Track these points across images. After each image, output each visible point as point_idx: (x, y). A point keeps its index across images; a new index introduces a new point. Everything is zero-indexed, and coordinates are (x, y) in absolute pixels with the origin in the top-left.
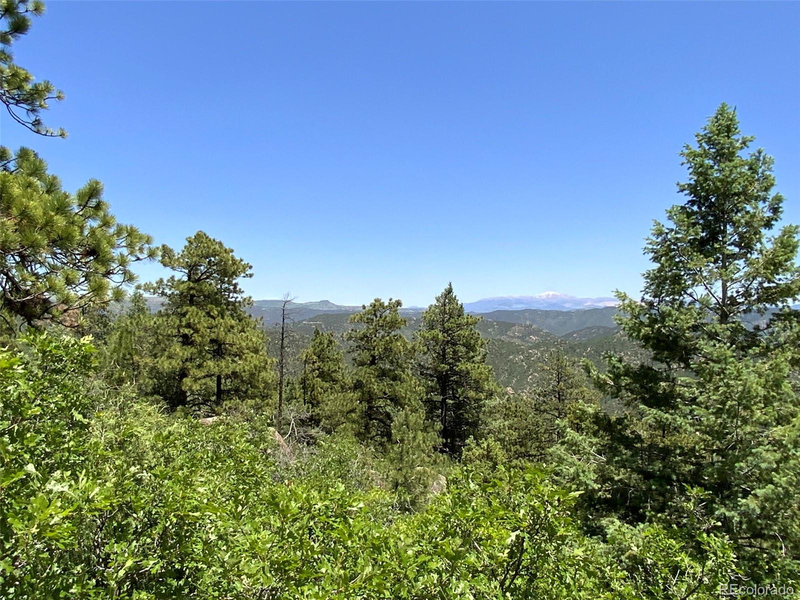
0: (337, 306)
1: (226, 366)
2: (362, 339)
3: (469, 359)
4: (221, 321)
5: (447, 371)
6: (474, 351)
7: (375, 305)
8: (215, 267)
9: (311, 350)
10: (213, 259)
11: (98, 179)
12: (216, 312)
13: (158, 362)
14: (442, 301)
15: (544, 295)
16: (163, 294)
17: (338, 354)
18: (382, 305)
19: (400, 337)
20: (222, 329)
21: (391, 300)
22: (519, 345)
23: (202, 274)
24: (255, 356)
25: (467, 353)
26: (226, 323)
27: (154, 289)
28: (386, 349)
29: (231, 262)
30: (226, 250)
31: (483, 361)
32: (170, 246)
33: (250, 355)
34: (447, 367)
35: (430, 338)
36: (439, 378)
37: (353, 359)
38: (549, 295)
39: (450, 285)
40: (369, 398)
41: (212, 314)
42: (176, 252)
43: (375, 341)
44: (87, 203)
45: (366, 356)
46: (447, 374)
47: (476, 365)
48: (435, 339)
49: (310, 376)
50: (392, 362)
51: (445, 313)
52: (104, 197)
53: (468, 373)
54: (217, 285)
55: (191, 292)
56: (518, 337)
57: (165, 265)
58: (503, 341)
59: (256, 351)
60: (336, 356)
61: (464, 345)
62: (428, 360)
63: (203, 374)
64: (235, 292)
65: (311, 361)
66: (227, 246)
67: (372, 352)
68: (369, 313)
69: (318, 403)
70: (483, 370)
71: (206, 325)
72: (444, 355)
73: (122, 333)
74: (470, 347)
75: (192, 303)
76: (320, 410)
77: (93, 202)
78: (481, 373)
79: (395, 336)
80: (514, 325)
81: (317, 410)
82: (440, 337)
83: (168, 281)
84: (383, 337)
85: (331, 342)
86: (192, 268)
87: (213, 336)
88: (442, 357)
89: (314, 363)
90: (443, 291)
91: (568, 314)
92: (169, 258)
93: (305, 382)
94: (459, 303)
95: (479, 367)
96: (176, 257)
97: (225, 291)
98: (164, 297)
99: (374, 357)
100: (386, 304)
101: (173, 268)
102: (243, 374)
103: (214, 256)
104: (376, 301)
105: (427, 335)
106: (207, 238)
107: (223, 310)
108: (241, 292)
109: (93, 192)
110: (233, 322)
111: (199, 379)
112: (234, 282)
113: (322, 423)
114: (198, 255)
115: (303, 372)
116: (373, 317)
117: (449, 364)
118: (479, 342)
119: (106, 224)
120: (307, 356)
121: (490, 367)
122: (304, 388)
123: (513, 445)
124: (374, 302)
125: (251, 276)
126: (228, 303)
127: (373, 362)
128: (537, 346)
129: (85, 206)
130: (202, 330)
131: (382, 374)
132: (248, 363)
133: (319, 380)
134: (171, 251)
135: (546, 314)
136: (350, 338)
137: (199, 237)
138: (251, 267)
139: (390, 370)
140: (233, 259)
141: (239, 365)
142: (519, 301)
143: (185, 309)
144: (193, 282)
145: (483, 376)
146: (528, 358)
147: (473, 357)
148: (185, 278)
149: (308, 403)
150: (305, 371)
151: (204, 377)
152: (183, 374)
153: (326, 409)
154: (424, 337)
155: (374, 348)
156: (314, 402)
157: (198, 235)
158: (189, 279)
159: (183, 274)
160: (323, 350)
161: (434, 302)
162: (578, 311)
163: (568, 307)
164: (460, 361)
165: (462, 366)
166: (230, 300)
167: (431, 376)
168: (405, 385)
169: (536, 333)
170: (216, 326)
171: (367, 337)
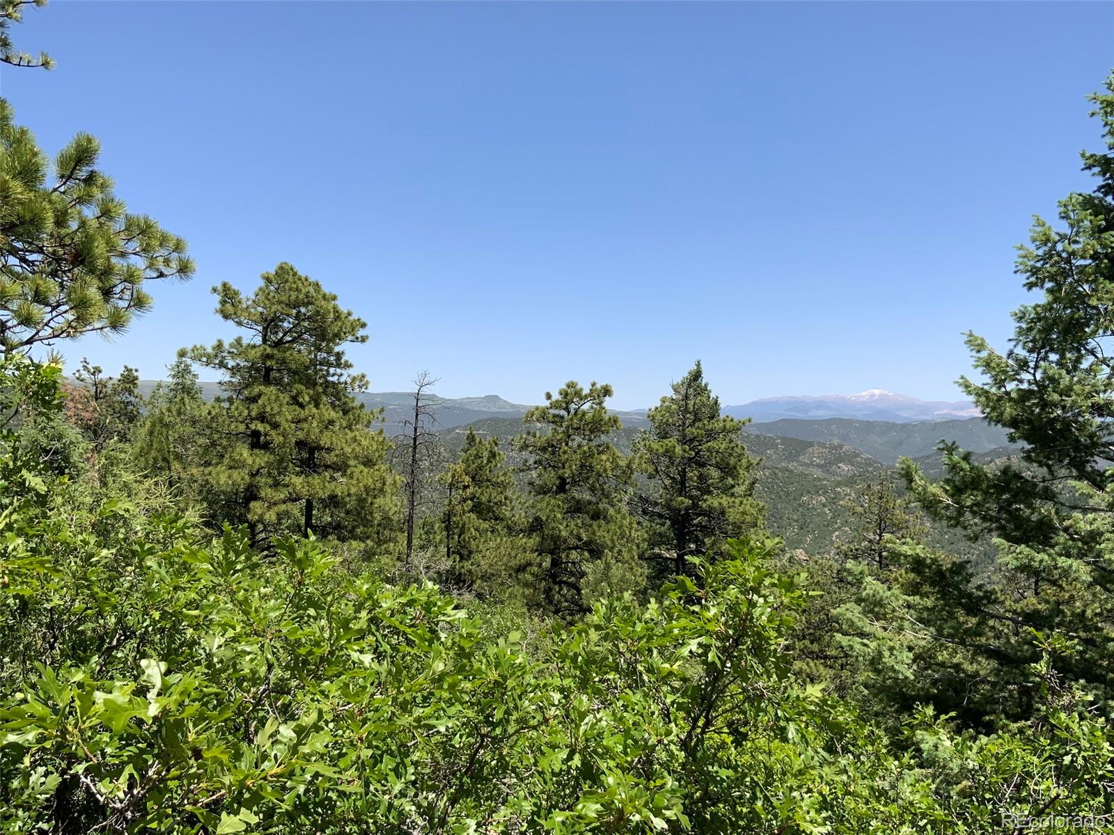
0: (513, 406)
1: (321, 485)
2: (544, 449)
3: (727, 490)
4: (314, 410)
5: (687, 509)
6: (735, 477)
7: (566, 394)
8: (306, 324)
9: (460, 467)
10: (303, 310)
11: (91, 133)
12: (307, 399)
13: (210, 474)
14: (683, 392)
15: (865, 394)
16: (222, 365)
17: (505, 474)
18: (578, 394)
19: (608, 448)
20: (315, 424)
21: (594, 385)
22: (819, 479)
23: (285, 334)
24: (366, 470)
25: (722, 479)
26: (321, 415)
27: (208, 356)
28: (582, 466)
29: (332, 315)
30: (324, 297)
31: (749, 493)
32: (235, 286)
33: (358, 469)
34: (688, 502)
35: (661, 450)
36: (674, 522)
37: (530, 484)
38: (873, 395)
39: (698, 365)
40: (553, 546)
41: (301, 400)
42: (242, 296)
43: (565, 452)
44: (72, 173)
45: (550, 477)
46: (687, 514)
47: (737, 501)
48: (669, 453)
49: (458, 508)
50: (592, 489)
51: (686, 411)
52: (101, 165)
53: (723, 513)
54: (310, 353)
55: (269, 363)
56: (818, 466)
57: (226, 317)
58: (791, 472)
59: (368, 463)
60: (502, 478)
61: (718, 466)
62: (656, 490)
63: (282, 496)
64: (338, 365)
65: (460, 485)
66: (326, 289)
67: (561, 471)
68: (555, 405)
69: (471, 552)
70: (748, 507)
71: (290, 418)
72: (683, 483)
73: (153, 425)
74: (728, 470)
75: (267, 381)
76: (472, 564)
77: (83, 173)
78: (744, 513)
79: (599, 446)
80: (811, 444)
81: (467, 565)
82: (677, 450)
83: (231, 346)
84: (580, 446)
85: (493, 455)
86: (269, 324)
87: (301, 435)
88: (681, 485)
89: (466, 487)
90: (686, 375)
91: (906, 428)
92: (233, 305)
93: (449, 519)
94: (713, 395)
95: (741, 503)
96: (244, 306)
97: (321, 364)
98: (223, 370)
99: (563, 481)
100: (586, 391)
101: (240, 324)
102: (347, 499)
103: (306, 305)
104: (568, 386)
105: (655, 446)
106: (295, 274)
107: (318, 394)
108: (348, 366)
109: (81, 156)
110: (333, 415)
111: (275, 504)
112: (337, 349)
113: (475, 586)
114: (281, 302)
115: (446, 502)
116: (563, 413)
117: (691, 497)
118: (744, 461)
119: (106, 213)
120: (453, 476)
121: (761, 504)
122: (447, 528)
123: (799, 640)
124: (564, 387)
125: (363, 340)
126: (327, 384)
127: (562, 488)
128: (850, 481)
129: (69, 177)
130: (285, 425)
131: (577, 508)
132: (354, 482)
133: (473, 516)
134: (236, 293)
135: (868, 427)
136: (525, 447)
137: (284, 274)
138: (364, 325)
139: (590, 503)
140: (336, 311)
141: (341, 485)
142: (821, 404)
143: (256, 390)
144: (270, 346)
145: (748, 518)
146: (833, 501)
147: (733, 486)
148: (258, 340)
149: (454, 553)
150: (451, 501)
151: (284, 502)
152: (251, 494)
153: (482, 563)
154: (650, 450)
155: (563, 464)
156: (463, 552)
157: (282, 268)
158: (265, 341)
159: (253, 332)
160: (480, 468)
161: (670, 393)
162: (923, 423)
163: (906, 416)
164: (710, 493)
165: (713, 501)
166: (330, 379)
167: (660, 516)
168: (612, 526)
169: (850, 458)
170: (305, 420)
171: (553, 446)
